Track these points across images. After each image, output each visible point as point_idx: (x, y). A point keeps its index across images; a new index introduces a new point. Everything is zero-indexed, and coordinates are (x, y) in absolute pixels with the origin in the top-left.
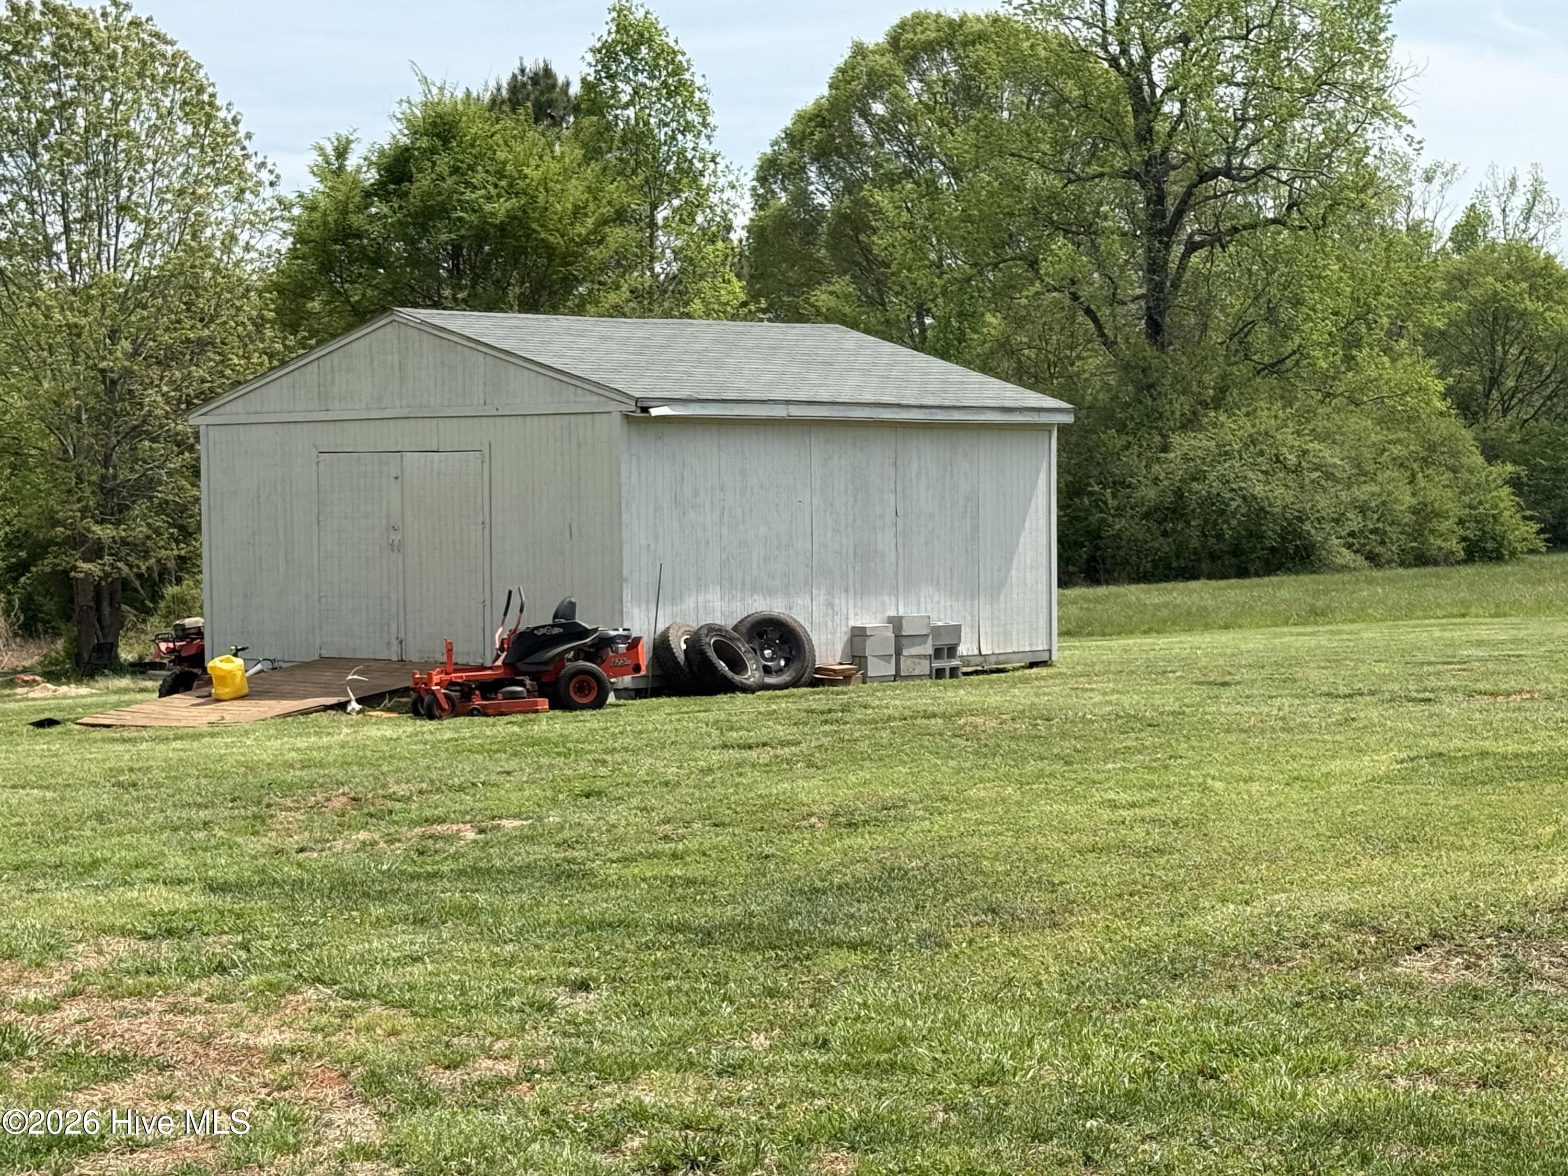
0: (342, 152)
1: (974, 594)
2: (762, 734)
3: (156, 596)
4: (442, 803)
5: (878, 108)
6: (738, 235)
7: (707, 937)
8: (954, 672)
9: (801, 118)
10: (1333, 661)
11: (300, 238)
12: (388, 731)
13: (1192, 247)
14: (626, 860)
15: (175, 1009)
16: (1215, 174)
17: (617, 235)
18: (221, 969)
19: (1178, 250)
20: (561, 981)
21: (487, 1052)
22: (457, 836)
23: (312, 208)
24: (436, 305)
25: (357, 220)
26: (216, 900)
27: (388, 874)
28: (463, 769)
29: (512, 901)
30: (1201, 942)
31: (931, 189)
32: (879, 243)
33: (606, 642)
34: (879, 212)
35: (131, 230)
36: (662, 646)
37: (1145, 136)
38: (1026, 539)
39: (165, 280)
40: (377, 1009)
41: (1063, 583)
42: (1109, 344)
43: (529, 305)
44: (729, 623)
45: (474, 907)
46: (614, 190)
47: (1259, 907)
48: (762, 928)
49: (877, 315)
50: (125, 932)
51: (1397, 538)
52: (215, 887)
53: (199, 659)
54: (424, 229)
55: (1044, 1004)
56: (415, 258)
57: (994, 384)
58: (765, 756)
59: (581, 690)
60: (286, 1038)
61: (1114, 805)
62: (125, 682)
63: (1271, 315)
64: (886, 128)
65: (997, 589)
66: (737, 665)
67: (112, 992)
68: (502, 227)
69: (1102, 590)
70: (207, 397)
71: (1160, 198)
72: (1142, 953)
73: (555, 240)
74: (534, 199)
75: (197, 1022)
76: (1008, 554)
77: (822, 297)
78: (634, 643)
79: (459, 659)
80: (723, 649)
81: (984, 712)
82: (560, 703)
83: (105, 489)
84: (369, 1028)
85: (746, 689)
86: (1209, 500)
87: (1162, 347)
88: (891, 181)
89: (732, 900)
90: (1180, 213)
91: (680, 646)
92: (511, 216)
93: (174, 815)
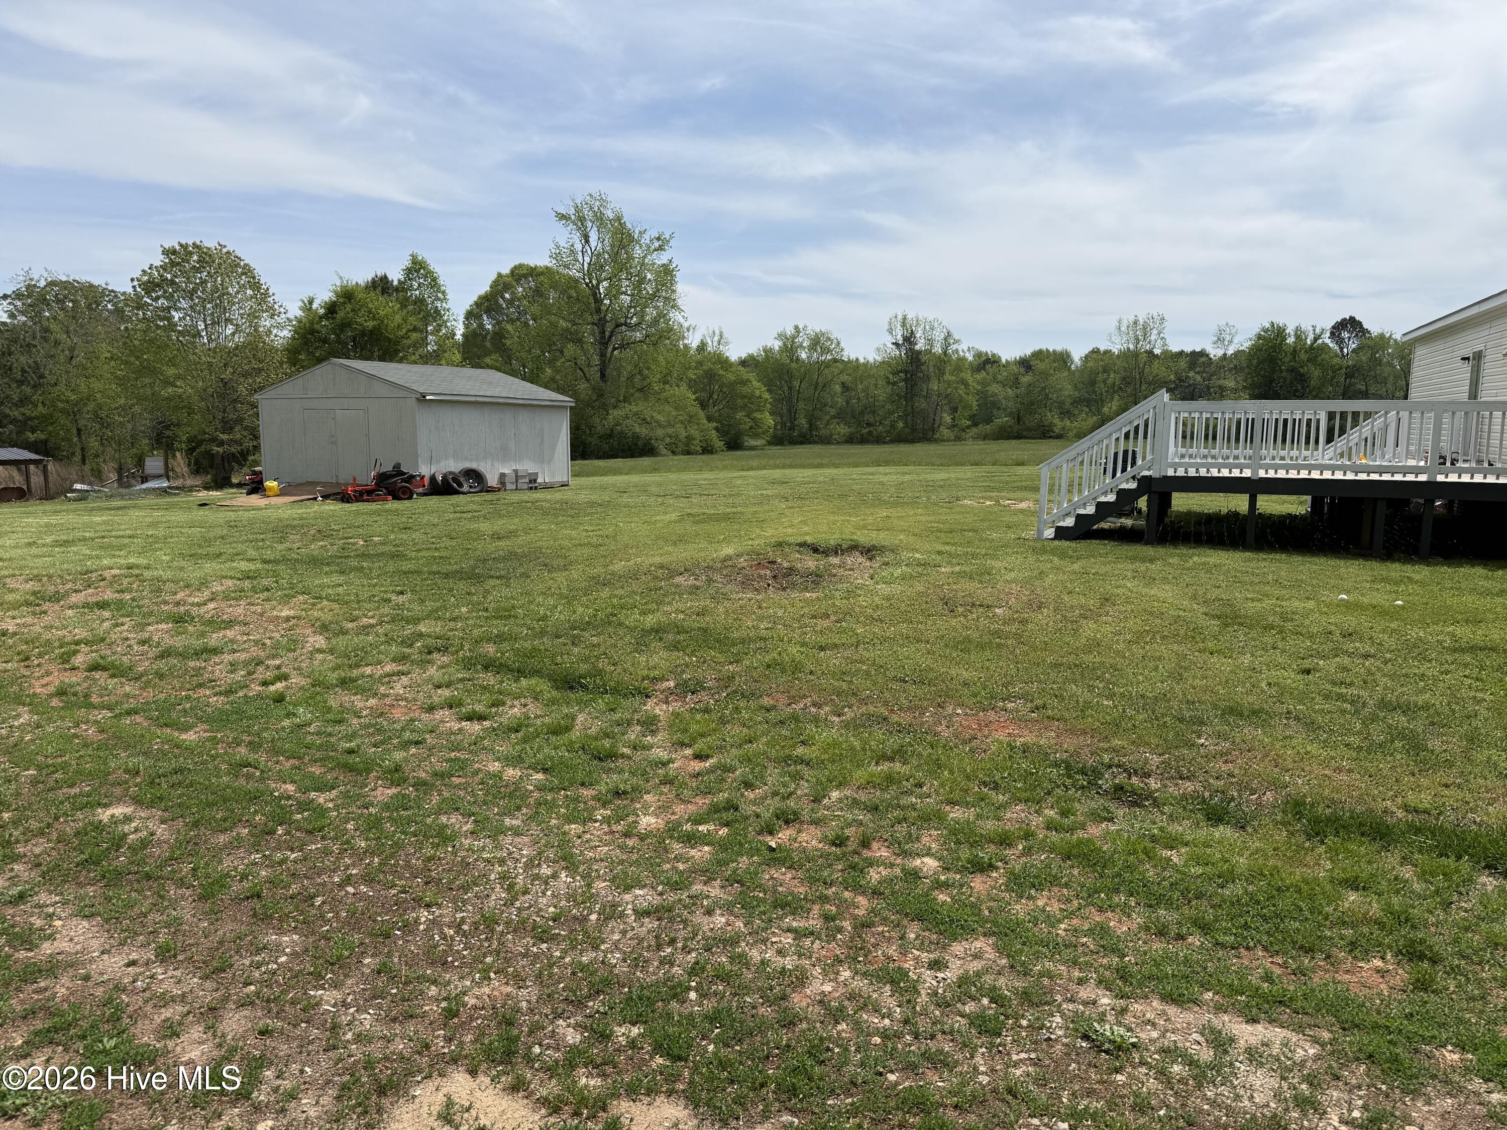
0: (311, 302)
1: (542, 462)
2: (469, 508)
3: (246, 460)
4: (351, 532)
5: (507, 296)
6: (459, 337)
7: (447, 576)
8: (536, 488)
9: (480, 297)
10: (659, 485)
11: (295, 332)
12: (332, 508)
13: (614, 349)
14: (418, 551)
15: (249, 604)
16: (621, 325)
17: (415, 336)
18: (267, 590)
19: (610, 349)
20: (394, 592)
21: (366, 616)
22: (356, 543)
23: (300, 321)
24: (347, 358)
25: (317, 327)
26: (266, 566)
27: (331, 556)
28: (360, 520)
29: (377, 564)
30: (613, 574)
31: (526, 324)
32: (508, 342)
33: (413, 477)
34: (508, 332)
35: (230, 329)
36: (433, 478)
37: (598, 311)
38: (559, 444)
39: (244, 346)
40: (325, 602)
41: (573, 458)
42: (588, 380)
43: (382, 359)
44: (457, 471)
45: (362, 567)
46: (412, 319)
47: (632, 562)
48: (466, 573)
49: (508, 367)
50: (231, 578)
51: (681, 447)
52: (265, 562)
53: (261, 482)
54: (342, 331)
55: (561, 594)
56: (338, 341)
57: (548, 392)
58: (469, 515)
59: (403, 493)
60: (291, 613)
61: (587, 531)
62: (234, 490)
63: (640, 373)
64: (510, 302)
65: (550, 461)
66: (460, 485)
67: (227, 598)
68: (371, 331)
69: (586, 462)
70: (261, 389)
71: (603, 332)
72: (594, 578)
73: (391, 336)
74: (382, 322)
75: (259, 609)
76: (553, 448)
77: (488, 360)
78: (423, 477)
79: (358, 482)
80: (454, 480)
81: (545, 501)
82: (396, 498)
83: (224, 422)
84: (322, 609)
85: (463, 493)
86: (621, 433)
87: (605, 382)
88: (512, 321)
89: (456, 563)
90: (610, 337)
91: (440, 478)
92: (374, 327)
93: (251, 537)
